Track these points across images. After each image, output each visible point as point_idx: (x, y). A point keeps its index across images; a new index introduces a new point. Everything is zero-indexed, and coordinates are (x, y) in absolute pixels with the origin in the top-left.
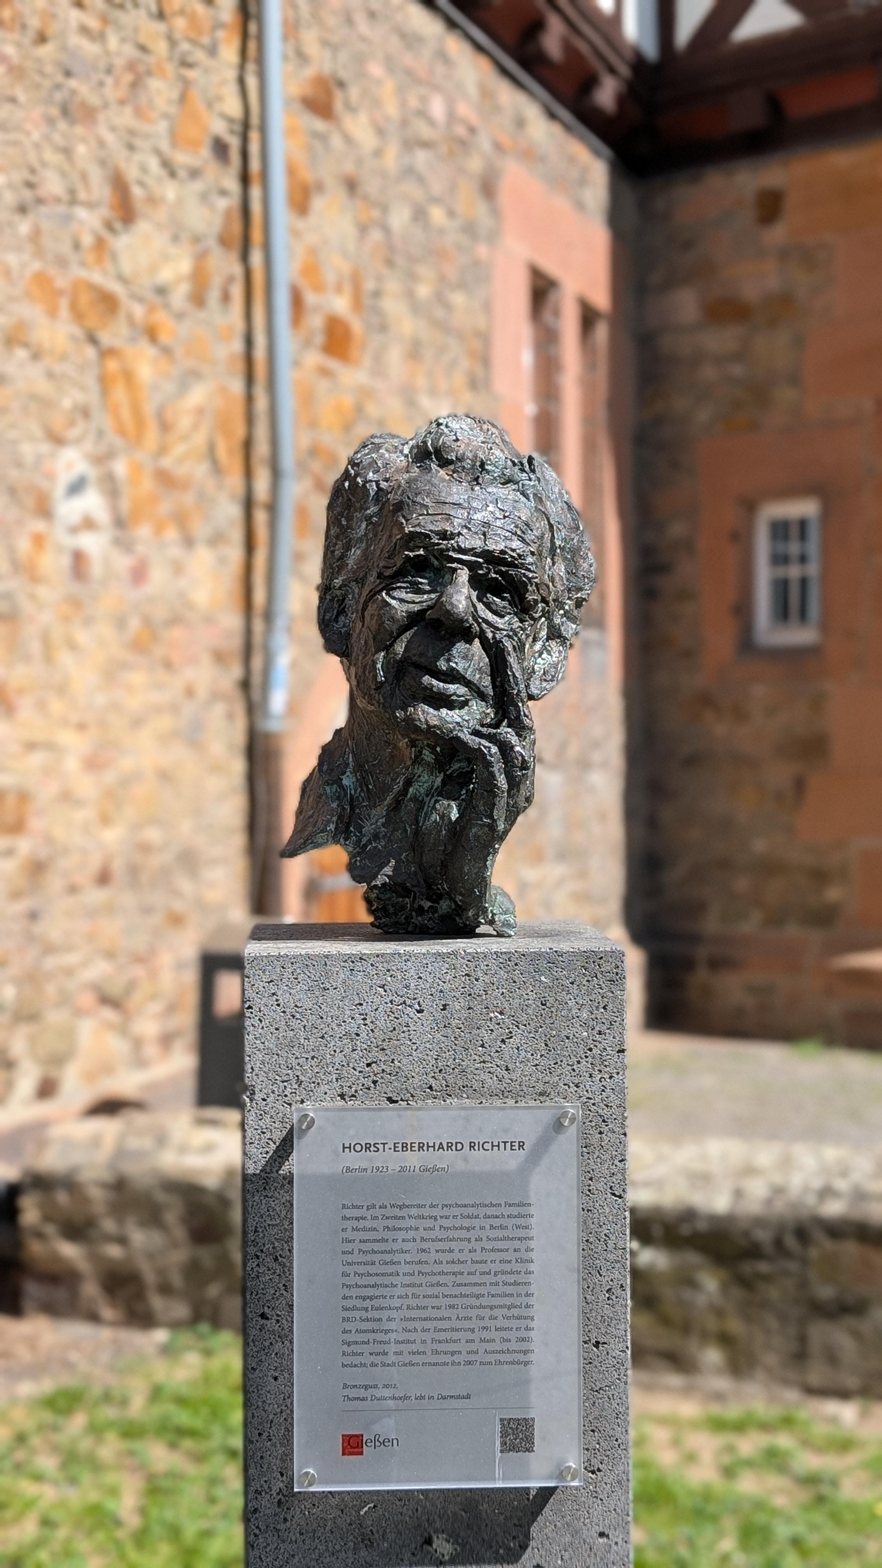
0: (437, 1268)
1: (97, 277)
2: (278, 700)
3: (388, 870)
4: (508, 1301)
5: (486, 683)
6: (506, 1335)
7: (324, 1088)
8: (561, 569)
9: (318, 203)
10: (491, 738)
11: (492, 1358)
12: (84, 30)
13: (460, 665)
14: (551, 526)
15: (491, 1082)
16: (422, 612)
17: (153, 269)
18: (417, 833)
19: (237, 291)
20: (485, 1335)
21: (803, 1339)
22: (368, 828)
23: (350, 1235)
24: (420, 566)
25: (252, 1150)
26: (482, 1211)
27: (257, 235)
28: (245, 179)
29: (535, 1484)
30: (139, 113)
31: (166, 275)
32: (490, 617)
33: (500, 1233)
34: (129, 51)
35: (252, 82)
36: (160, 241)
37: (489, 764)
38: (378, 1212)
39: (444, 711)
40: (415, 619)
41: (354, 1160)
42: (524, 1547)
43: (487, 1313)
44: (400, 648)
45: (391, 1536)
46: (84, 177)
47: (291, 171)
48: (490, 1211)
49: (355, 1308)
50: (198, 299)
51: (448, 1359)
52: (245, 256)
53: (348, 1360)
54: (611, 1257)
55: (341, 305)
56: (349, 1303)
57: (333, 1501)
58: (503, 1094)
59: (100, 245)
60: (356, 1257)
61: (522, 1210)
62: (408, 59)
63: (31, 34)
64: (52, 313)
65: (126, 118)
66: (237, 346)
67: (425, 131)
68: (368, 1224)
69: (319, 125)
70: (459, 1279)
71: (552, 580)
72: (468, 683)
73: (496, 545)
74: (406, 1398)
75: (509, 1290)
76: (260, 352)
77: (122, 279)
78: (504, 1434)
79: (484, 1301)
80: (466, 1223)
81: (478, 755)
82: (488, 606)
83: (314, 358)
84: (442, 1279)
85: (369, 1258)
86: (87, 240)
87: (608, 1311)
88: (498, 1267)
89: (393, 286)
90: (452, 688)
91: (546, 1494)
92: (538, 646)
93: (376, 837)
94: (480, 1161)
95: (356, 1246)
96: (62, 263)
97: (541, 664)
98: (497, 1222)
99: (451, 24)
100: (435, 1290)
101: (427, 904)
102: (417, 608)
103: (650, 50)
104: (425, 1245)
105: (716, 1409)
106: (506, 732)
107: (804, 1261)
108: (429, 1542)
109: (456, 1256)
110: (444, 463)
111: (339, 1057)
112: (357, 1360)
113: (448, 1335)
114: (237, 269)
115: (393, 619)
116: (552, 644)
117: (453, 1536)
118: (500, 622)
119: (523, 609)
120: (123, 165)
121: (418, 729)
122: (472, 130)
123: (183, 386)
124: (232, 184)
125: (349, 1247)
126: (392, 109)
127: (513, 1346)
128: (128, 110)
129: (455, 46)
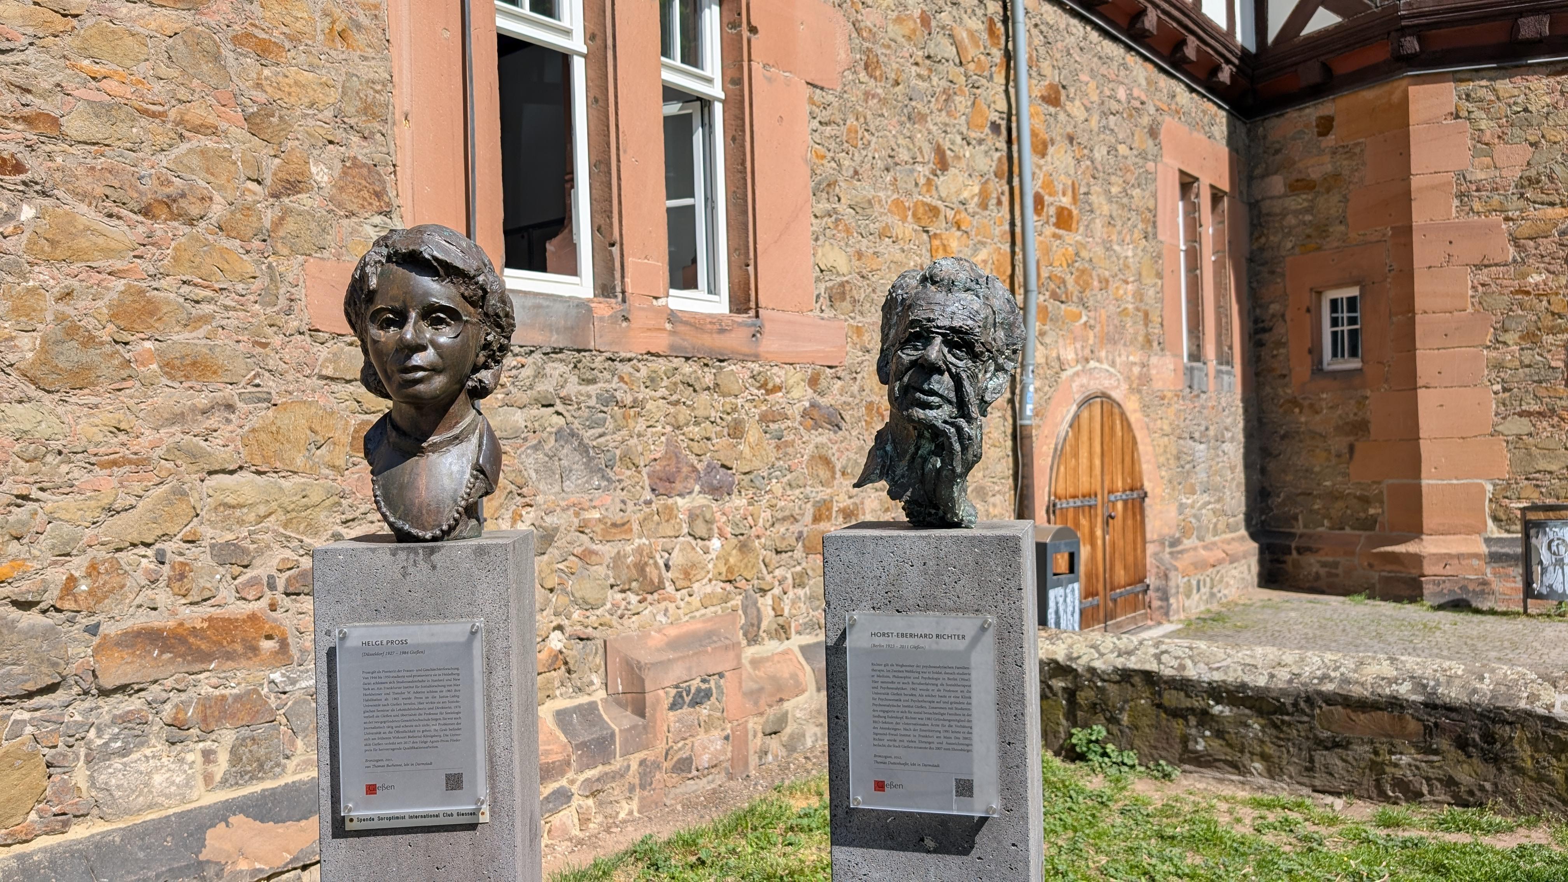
0: (921, 699)
1: (928, 200)
2: (1029, 409)
3: (909, 493)
4: (958, 718)
5: (952, 395)
6: (958, 735)
7: (864, 604)
8: (1001, 334)
9: (1051, 150)
10: (953, 424)
11: (951, 747)
12: (919, 76)
13: (936, 387)
14: (994, 312)
15: (950, 603)
16: (917, 360)
17: (958, 192)
18: (923, 474)
19: (1005, 199)
20: (946, 734)
21: (1312, 760)
22: (899, 472)
23: (876, 679)
24: (917, 336)
25: (830, 634)
26: (943, 671)
27: (1016, 170)
28: (1009, 142)
29: (977, 815)
30: (949, 114)
31: (965, 194)
32: (954, 360)
33: (953, 682)
34: (944, 83)
35: (1012, 91)
36: (962, 178)
37: (949, 438)
38: (889, 668)
39: (927, 411)
40: (914, 364)
41: (878, 641)
42: (972, 848)
43: (947, 723)
44: (906, 379)
45: (903, 835)
46: (920, 149)
47: (1034, 134)
48: (948, 671)
49: (879, 716)
50: (984, 206)
51: (928, 746)
52: (1010, 182)
53: (876, 743)
54: (1016, 698)
55: (1066, 201)
56: (876, 714)
57: (874, 814)
58: (957, 610)
59: (929, 182)
60: (879, 691)
61: (966, 671)
62: (1104, 70)
63: (891, 81)
64: (904, 219)
65: (943, 117)
66: (1007, 227)
67: (1114, 106)
68: (886, 674)
69: (1052, 110)
70: (933, 705)
71: (994, 340)
72: (941, 396)
73: (956, 324)
74: (906, 764)
75: (958, 712)
76: (1018, 230)
77: (940, 198)
78: (957, 787)
79: (946, 717)
80: (936, 676)
81: (944, 433)
82: (954, 355)
83: (1050, 230)
84: (923, 704)
85: (886, 691)
86: (922, 181)
87: (1015, 726)
88: (952, 700)
89: (1096, 189)
90: (931, 399)
91: (983, 820)
92: (989, 375)
93: (903, 476)
94: (946, 645)
95: (879, 685)
96: (909, 194)
97: (991, 385)
98: (951, 677)
99: (1129, 48)
100: (920, 710)
101: (933, 511)
102: (914, 358)
103: (1252, 48)
104: (914, 686)
105: (1259, 795)
106: (962, 422)
107: (1312, 717)
108: (922, 840)
109: (930, 693)
110: (934, 283)
111: (871, 589)
112: (881, 743)
113: (928, 734)
114: (1006, 188)
115: (902, 364)
116: (999, 374)
117: (935, 839)
118: (960, 364)
119: (975, 356)
120: (941, 141)
121: (913, 421)
122: (1143, 103)
123: (976, 251)
124: (1003, 146)
125: (876, 685)
126: (1095, 97)
127: (962, 741)
128: (944, 113)
129: (1132, 60)
